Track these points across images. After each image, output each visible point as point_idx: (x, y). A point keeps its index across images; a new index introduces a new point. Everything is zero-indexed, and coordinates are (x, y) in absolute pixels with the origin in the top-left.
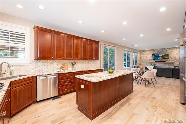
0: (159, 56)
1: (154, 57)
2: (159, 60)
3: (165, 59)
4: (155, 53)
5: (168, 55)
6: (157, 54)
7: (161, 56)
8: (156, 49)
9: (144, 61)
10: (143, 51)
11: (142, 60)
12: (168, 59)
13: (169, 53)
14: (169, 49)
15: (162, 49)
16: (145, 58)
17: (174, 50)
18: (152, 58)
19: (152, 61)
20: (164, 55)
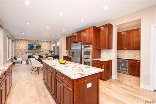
0: (34, 47)
1: (30, 47)
2: (34, 49)
3: (38, 49)
4: (31, 43)
5: (40, 46)
6: (33, 45)
7: (35, 46)
8: (31, 40)
9: (19, 51)
10: (18, 40)
11: (18, 49)
12: (40, 49)
13: (41, 44)
14: (41, 41)
15: (36, 41)
16: (21, 47)
17: (43, 43)
18: (28, 48)
19: (28, 51)
20: (38, 46)
